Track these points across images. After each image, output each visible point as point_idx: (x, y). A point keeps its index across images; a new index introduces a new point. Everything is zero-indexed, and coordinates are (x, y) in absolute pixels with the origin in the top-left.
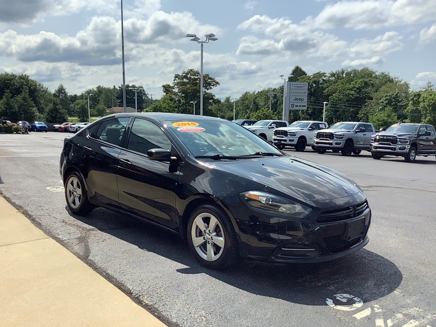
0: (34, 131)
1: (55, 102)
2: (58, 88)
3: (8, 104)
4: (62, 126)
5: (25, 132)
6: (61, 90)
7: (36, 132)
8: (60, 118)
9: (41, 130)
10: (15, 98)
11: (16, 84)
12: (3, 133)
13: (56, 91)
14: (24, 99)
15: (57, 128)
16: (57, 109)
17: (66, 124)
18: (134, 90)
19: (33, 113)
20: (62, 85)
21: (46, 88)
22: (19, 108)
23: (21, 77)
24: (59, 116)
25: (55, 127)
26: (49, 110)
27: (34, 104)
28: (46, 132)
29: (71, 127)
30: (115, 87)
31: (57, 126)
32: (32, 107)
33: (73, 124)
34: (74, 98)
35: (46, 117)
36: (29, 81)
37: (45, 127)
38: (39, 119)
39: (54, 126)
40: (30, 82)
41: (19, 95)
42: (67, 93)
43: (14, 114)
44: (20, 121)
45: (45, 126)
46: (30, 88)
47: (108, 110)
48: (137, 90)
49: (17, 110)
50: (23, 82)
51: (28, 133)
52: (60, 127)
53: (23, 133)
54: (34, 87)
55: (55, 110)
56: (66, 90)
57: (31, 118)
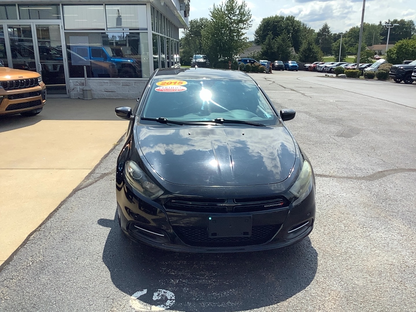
0: (287, 70)
1: (310, 41)
2: (322, 27)
3: (269, 44)
4: (312, 65)
5: (269, 72)
6: (325, 29)
7: (289, 70)
8: (312, 57)
9: (293, 69)
10: (275, 39)
11: (282, 25)
13: (320, 30)
14: (283, 40)
15: (308, 67)
16: (311, 49)
17: (316, 63)
18: (388, 26)
19: (289, 53)
20: (326, 24)
21: (309, 28)
22: (278, 48)
23: (288, 19)
24: (311, 55)
25: (305, 66)
26: (303, 50)
27: (290, 45)
28: (297, 71)
29: (319, 67)
31: (307, 65)
32: (289, 47)
33: (322, 64)
34: (337, 37)
35: (300, 57)
36: (295, 21)
37: (296, 66)
38: (294, 59)
39: (305, 65)
40: (295, 23)
41: (279, 36)
42: (330, 31)
43: (273, 53)
44: (276, 60)
45: (297, 65)
46: (294, 28)
47: (369, 48)
48: (390, 26)
49: (276, 50)
50: (289, 23)
51: (271, 73)
52: (310, 67)
53: (267, 73)
54: (297, 27)
55: (309, 50)
56: (329, 29)
57: (286, 59)
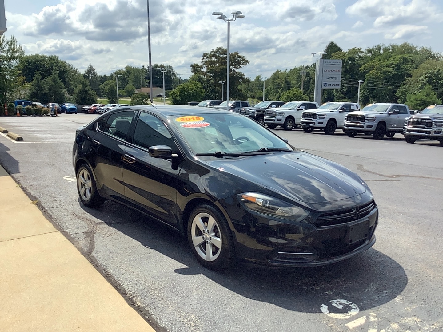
0: (65, 113)
1: (84, 83)
2: (87, 69)
3: (38, 85)
4: (92, 107)
5: (55, 115)
6: (91, 71)
7: (67, 113)
8: (89, 99)
9: (70, 111)
10: (45, 79)
11: (46, 65)
12: (33, 116)
13: (85, 71)
14: (54, 81)
15: (87, 110)
16: (86, 90)
17: (96, 106)
18: (162, 70)
19: (63, 95)
20: (91, 65)
21: (76, 69)
22: (49, 89)
23: (51, 58)
24: (88, 97)
25: (84, 109)
26: (78, 92)
27: (63, 86)
28: (76, 113)
29: (100, 109)
30: (143, 66)
31: (86, 107)
32: (62, 88)
33: (102, 106)
34: (104, 79)
35: (76, 99)
36: (59, 62)
37: (75, 109)
38: (69, 101)
39: (84, 107)
40: (60, 64)
41: (49, 77)
42: (96, 73)
43: (44, 95)
44: (50, 102)
45: (75, 107)
46: (60, 69)
47: (138, 91)
48: (164, 70)
49: (47, 92)
50: (53, 63)
51: (57, 116)
52: (89, 109)
53: (52, 116)
54: (63, 68)
55: (84, 92)
56: (95, 71)
57: (61, 100)
